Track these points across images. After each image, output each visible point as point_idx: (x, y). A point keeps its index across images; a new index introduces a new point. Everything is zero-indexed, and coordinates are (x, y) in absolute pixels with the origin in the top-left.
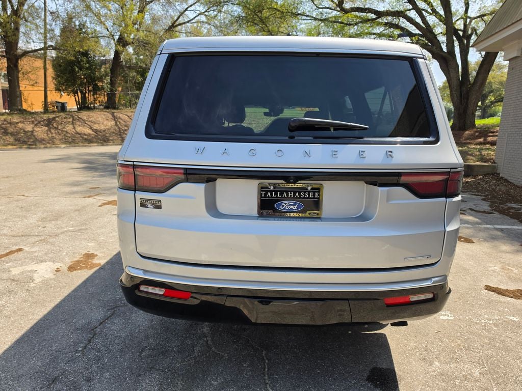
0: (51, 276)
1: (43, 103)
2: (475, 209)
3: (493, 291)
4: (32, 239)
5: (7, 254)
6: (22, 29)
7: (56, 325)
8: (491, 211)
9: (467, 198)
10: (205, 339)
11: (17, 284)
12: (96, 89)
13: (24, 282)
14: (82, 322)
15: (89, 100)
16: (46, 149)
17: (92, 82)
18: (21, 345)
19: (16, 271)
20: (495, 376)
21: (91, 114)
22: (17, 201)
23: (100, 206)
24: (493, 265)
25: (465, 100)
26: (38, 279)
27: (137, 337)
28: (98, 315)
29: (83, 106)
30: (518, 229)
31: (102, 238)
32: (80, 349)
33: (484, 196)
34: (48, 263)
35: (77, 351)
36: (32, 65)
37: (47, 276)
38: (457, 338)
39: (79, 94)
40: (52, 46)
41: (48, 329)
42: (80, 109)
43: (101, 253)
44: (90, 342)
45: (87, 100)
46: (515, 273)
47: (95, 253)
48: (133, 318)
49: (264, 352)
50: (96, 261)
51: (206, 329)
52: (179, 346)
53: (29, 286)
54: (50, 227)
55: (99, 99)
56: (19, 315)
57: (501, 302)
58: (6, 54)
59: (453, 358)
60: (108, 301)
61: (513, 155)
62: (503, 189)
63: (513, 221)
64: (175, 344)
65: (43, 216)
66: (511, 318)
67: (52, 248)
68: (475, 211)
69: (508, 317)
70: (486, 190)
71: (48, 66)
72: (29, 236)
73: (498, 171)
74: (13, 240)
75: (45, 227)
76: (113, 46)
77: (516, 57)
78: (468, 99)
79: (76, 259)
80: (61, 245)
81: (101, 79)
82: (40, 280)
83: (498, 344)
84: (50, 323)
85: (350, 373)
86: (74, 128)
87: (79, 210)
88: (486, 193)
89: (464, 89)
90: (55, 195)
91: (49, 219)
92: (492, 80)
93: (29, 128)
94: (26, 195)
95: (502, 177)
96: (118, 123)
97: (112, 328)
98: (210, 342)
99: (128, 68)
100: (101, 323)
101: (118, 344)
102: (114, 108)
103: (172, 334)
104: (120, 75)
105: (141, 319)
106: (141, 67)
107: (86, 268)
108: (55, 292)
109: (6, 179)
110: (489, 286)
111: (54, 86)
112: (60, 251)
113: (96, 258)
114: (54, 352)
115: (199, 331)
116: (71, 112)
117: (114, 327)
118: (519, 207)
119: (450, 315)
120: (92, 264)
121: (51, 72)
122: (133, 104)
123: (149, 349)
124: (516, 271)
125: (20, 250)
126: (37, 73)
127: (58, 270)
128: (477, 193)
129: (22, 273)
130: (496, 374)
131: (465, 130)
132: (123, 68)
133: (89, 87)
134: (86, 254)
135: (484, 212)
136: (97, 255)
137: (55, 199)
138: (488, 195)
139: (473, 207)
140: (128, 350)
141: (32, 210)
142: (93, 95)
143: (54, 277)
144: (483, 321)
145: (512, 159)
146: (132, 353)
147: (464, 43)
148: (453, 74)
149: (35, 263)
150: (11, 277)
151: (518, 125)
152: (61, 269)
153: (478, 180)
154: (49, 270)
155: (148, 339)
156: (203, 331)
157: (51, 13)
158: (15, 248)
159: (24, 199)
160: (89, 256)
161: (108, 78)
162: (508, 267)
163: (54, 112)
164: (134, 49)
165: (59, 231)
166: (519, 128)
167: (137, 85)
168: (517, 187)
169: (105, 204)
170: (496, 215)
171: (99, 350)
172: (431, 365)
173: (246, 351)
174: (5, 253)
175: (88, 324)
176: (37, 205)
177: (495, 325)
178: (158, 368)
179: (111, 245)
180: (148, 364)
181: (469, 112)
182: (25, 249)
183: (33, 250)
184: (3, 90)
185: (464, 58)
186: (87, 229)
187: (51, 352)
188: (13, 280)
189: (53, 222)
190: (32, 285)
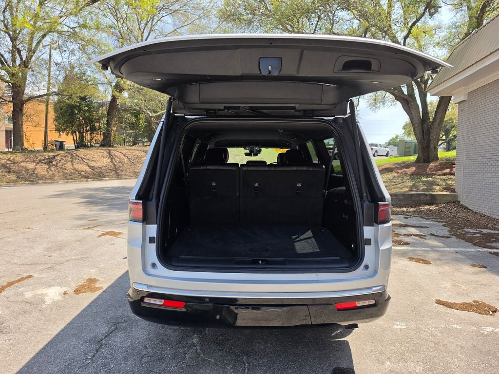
0: (60, 298)
1: (43, 142)
2: (435, 234)
3: (443, 305)
4: (41, 267)
5: (19, 281)
6: (29, 78)
7: (67, 339)
8: (450, 236)
9: (430, 224)
10: (195, 348)
11: (31, 306)
12: (93, 129)
13: (37, 304)
14: (89, 336)
15: (86, 139)
16: (46, 185)
17: (90, 123)
18: (40, 355)
19: (28, 295)
20: (435, 372)
21: (88, 152)
22: (24, 233)
23: (98, 237)
24: (445, 283)
25: (427, 137)
26: (48, 301)
27: (137, 347)
28: (103, 329)
29: (81, 144)
30: (470, 251)
31: (102, 265)
32: (89, 357)
33: (445, 222)
34: (56, 287)
35: (87, 359)
36: (35, 109)
37: (56, 299)
38: (407, 343)
39: (77, 133)
40: (55, 92)
41: (61, 342)
42: (77, 147)
43: (102, 278)
44: (97, 351)
45: (85, 139)
46: (463, 290)
47: (97, 279)
48: (133, 332)
49: (245, 358)
50: (97, 285)
51: (195, 340)
52: (172, 354)
53: (41, 307)
54: (56, 256)
55: (95, 138)
56: (35, 331)
57: (448, 313)
58: (13, 99)
59: (402, 358)
60: (111, 318)
61: (469, 185)
62: (463, 215)
63: (468, 244)
64: (169, 352)
65: (48, 246)
66: (455, 326)
67: (59, 274)
68: (435, 236)
69: (452, 325)
70: (448, 217)
71: (49, 109)
72: (37, 264)
73: (459, 200)
74: (23, 268)
75: (51, 256)
76: (110, 91)
77: (464, 101)
78: (429, 135)
79: (80, 284)
80: (67, 272)
81: (98, 120)
82: (51, 301)
83: (440, 347)
84: (62, 337)
85: (315, 372)
86: (73, 165)
87: (80, 241)
88: (448, 220)
89: (425, 126)
90: (57, 228)
91: (53, 249)
92: (453, 117)
93: (31, 166)
94: (31, 227)
95: (462, 205)
96: (113, 160)
97: (116, 340)
98: (199, 351)
99: (123, 110)
100: (106, 337)
101: (122, 353)
102: (110, 146)
103: (166, 344)
104: (116, 116)
105: (140, 333)
106: (135, 109)
107: (90, 291)
108: (65, 312)
109: (12, 213)
110: (439, 300)
111: (54, 126)
112: (66, 277)
113: (98, 282)
114: (68, 360)
115: (189, 342)
116: (69, 150)
117: (117, 340)
118: (475, 231)
119: (403, 324)
120: (95, 287)
121: (52, 115)
122: (127, 142)
123: (148, 356)
124: (464, 288)
125: (30, 276)
126: (40, 115)
127: (65, 293)
128: (439, 220)
129: (34, 296)
130: (436, 370)
131: (429, 162)
132: (119, 111)
133: (86, 127)
134: (88, 279)
135: (443, 237)
136: (98, 280)
137: (58, 231)
138: (449, 221)
139: (434, 232)
140: (130, 357)
141: (37, 241)
142: (91, 134)
143: (62, 299)
144: (431, 329)
145: (469, 188)
146: (134, 359)
147: (422, 87)
148: (414, 114)
149: (45, 288)
150: (25, 300)
151: (471, 158)
152: (68, 292)
153: (441, 207)
154: (58, 293)
155: (146, 348)
156: (193, 342)
157: (56, 64)
158: (25, 275)
159: (29, 232)
160: (92, 281)
161: (105, 119)
162: (457, 284)
163: (52, 150)
164: (129, 95)
165: (64, 260)
166: (472, 161)
167: (131, 125)
168: (476, 213)
169: (103, 235)
170: (454, 239)
171: (105, 358)
172: (383, 364)
173: (230, 357)
174: (17, 279)
175: (95, 337)
176: (42, 237)
177: (441, 332)
178: (156, 371)
179: (110, 271)
180: (147, 368)
181: (432, 146)
182: (34, 275)
183: (42, 276)
184: (7, 131)
185: (423, 100)
186: (88, 257)
187: (65, 361)
188: (27, 302)
189: (58, 252)
190: (44, 306)
